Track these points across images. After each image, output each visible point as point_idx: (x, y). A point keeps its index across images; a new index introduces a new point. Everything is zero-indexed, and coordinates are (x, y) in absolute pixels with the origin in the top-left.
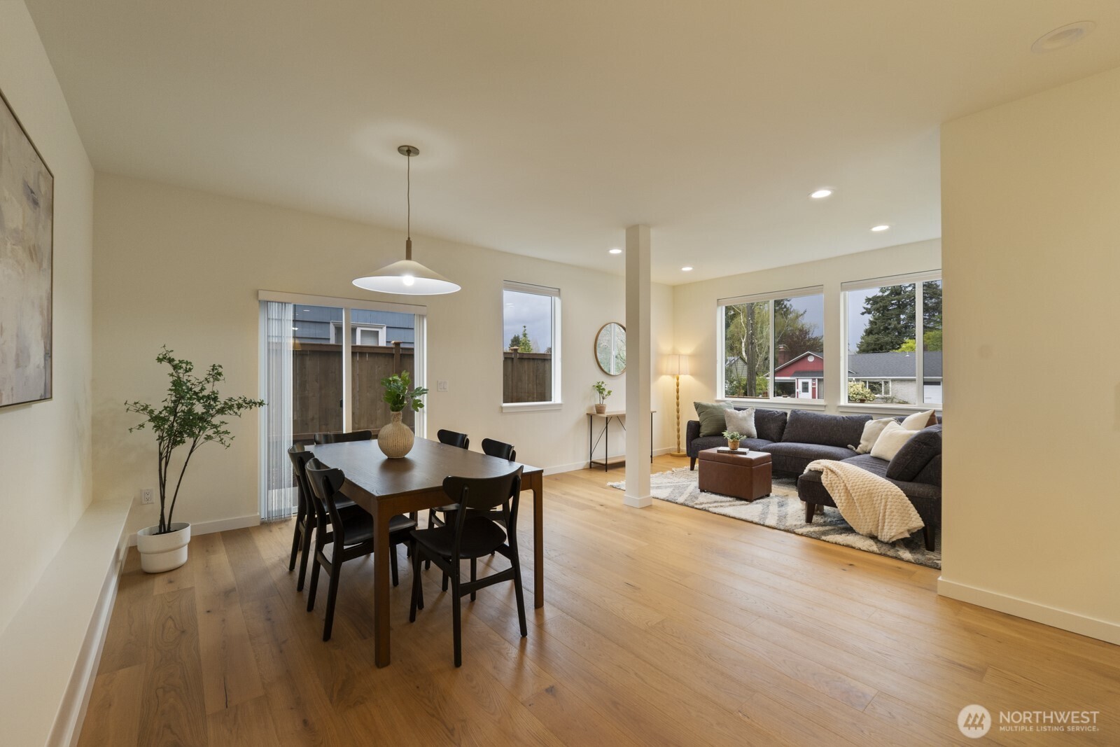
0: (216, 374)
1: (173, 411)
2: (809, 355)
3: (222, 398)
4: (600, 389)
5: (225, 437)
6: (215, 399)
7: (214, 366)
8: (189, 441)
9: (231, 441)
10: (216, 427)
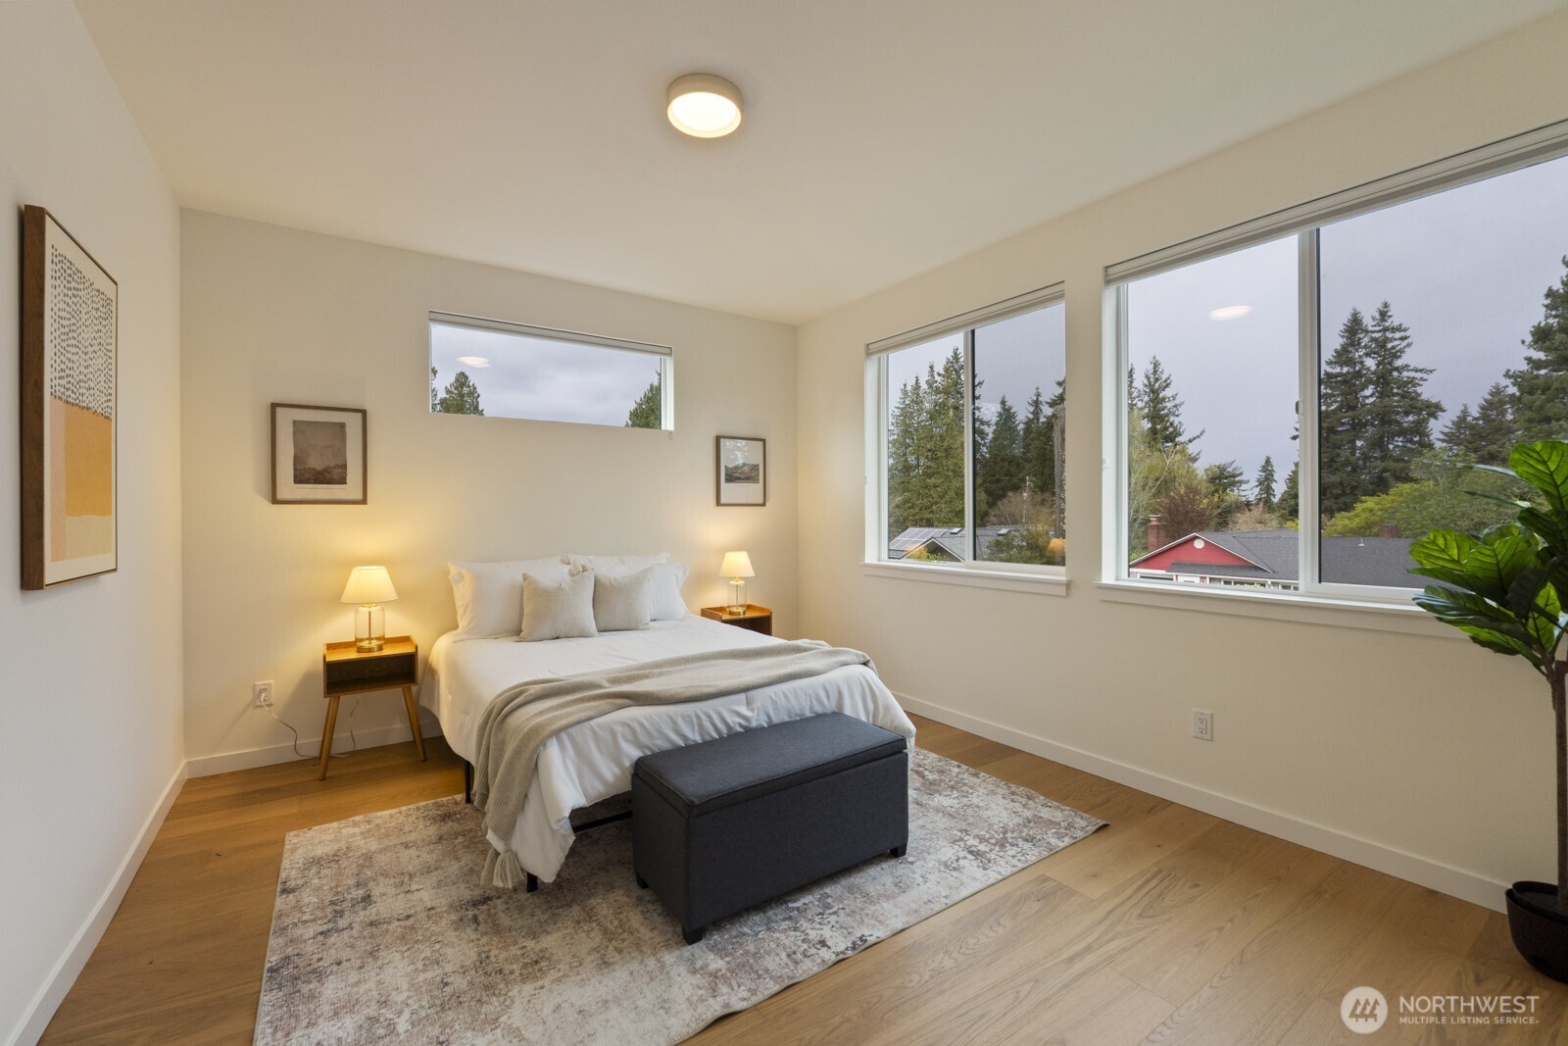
2: (1196, 538)
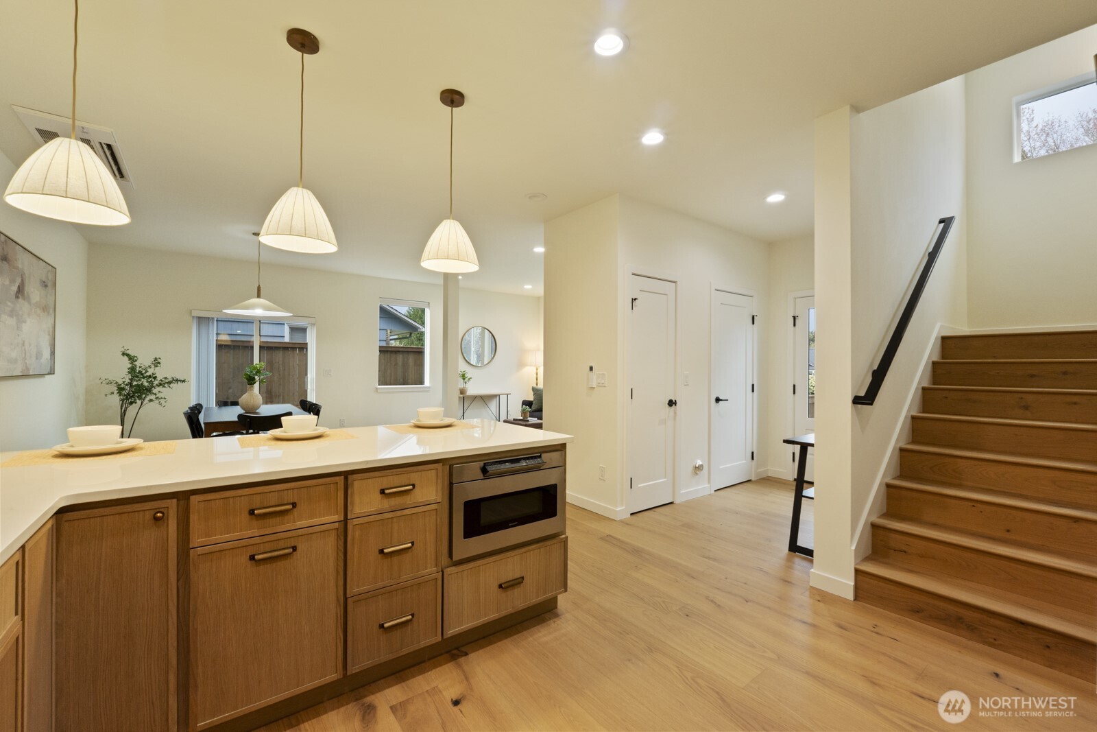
0: (157, 363)
1: (131, 384)
3: (160, 377)
4: (463, 377)
5: (162, 401)
6: (155, 378)
7: (156, 358)
8: (139, 402)
9: (165, 404)
10: (155, 394)
